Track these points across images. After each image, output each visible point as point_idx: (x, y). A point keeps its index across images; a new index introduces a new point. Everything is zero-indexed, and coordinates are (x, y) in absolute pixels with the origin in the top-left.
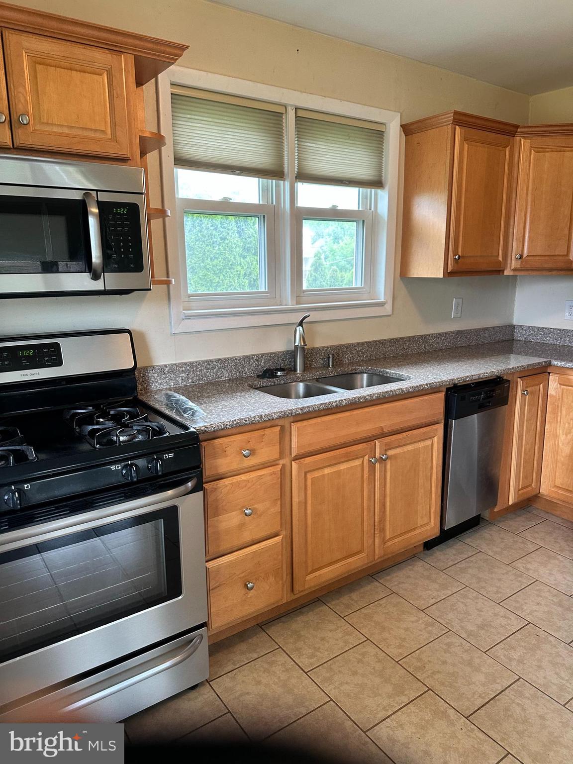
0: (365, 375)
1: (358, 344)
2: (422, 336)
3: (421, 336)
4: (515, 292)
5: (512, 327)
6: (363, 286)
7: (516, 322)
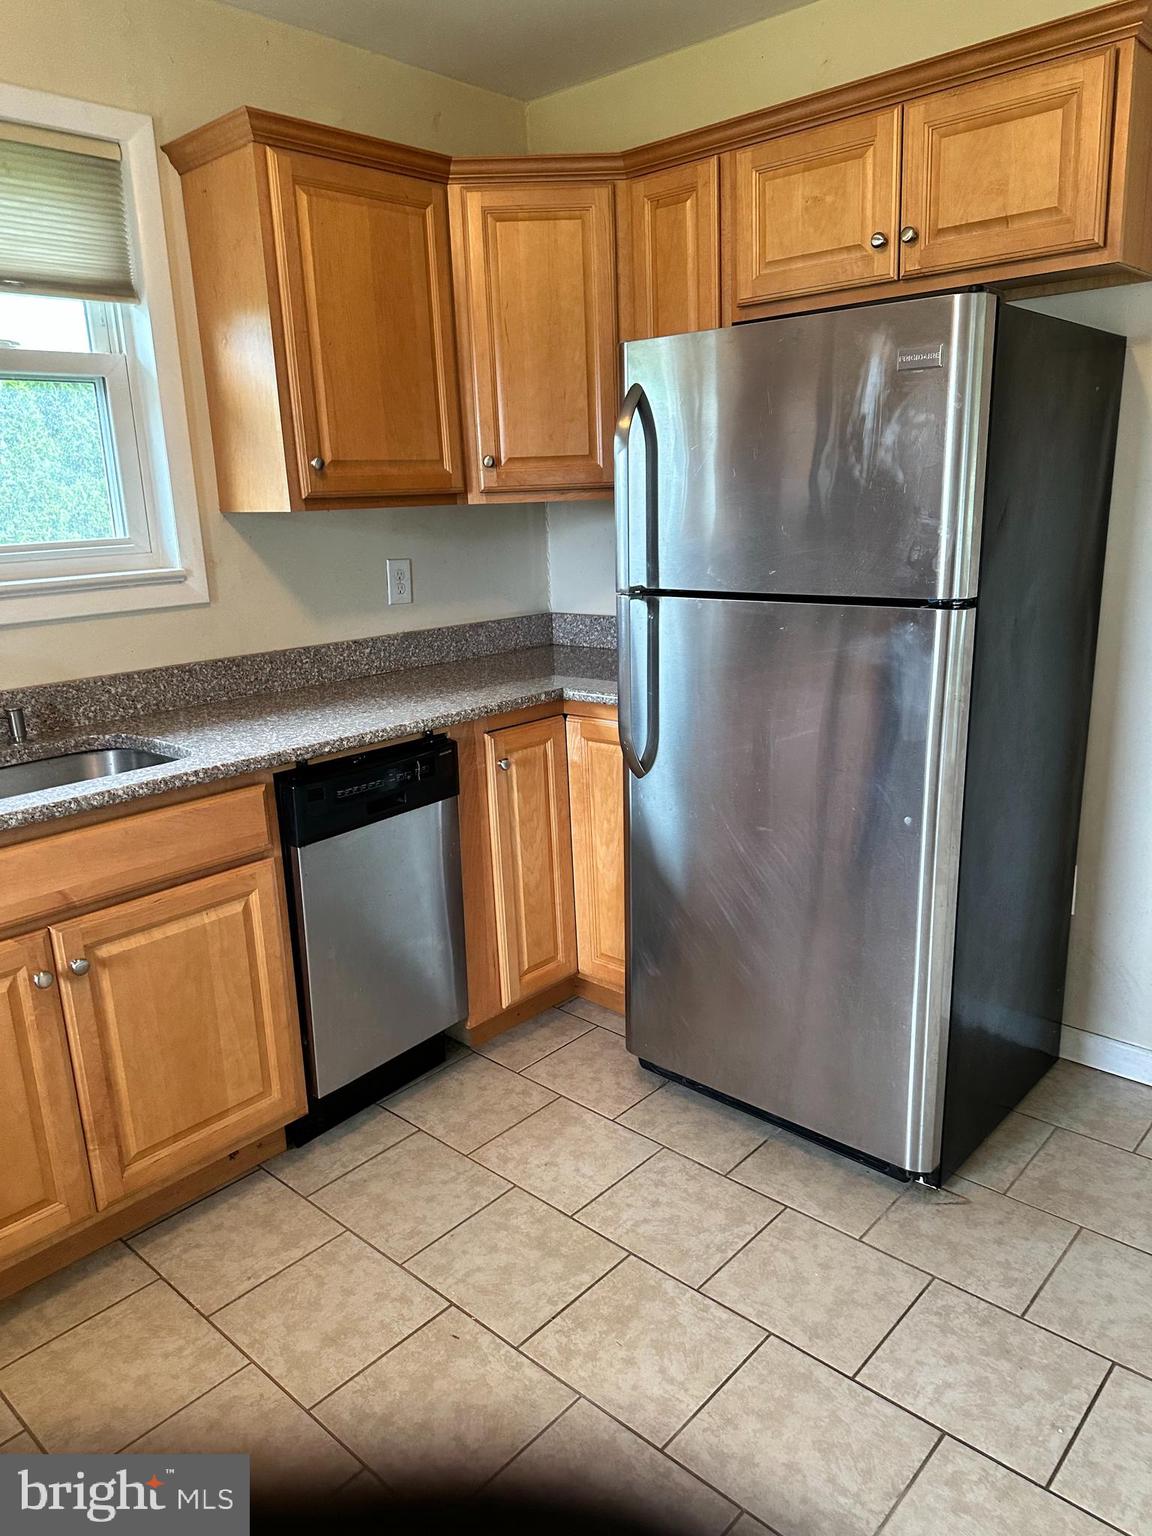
0: (111, 755)
1: (114, 678)
2: (307, 649)
3: (304, 649)
4: (546, 542)
5: (546, 619)
6: (128, 536)
7: (554, 606)
